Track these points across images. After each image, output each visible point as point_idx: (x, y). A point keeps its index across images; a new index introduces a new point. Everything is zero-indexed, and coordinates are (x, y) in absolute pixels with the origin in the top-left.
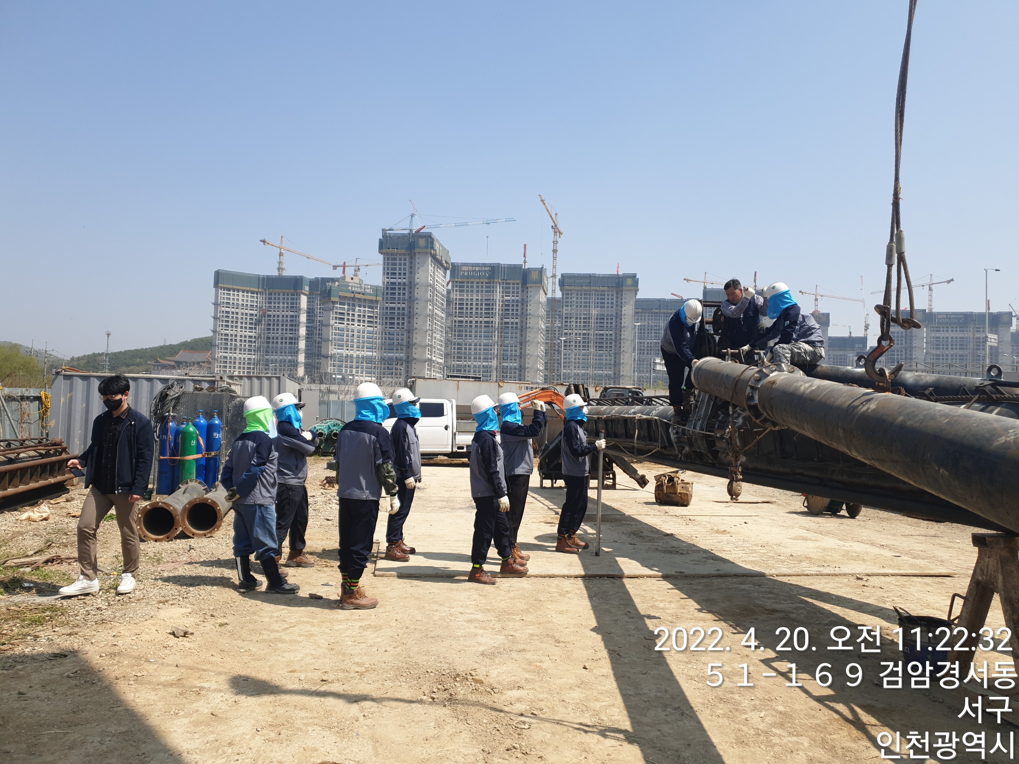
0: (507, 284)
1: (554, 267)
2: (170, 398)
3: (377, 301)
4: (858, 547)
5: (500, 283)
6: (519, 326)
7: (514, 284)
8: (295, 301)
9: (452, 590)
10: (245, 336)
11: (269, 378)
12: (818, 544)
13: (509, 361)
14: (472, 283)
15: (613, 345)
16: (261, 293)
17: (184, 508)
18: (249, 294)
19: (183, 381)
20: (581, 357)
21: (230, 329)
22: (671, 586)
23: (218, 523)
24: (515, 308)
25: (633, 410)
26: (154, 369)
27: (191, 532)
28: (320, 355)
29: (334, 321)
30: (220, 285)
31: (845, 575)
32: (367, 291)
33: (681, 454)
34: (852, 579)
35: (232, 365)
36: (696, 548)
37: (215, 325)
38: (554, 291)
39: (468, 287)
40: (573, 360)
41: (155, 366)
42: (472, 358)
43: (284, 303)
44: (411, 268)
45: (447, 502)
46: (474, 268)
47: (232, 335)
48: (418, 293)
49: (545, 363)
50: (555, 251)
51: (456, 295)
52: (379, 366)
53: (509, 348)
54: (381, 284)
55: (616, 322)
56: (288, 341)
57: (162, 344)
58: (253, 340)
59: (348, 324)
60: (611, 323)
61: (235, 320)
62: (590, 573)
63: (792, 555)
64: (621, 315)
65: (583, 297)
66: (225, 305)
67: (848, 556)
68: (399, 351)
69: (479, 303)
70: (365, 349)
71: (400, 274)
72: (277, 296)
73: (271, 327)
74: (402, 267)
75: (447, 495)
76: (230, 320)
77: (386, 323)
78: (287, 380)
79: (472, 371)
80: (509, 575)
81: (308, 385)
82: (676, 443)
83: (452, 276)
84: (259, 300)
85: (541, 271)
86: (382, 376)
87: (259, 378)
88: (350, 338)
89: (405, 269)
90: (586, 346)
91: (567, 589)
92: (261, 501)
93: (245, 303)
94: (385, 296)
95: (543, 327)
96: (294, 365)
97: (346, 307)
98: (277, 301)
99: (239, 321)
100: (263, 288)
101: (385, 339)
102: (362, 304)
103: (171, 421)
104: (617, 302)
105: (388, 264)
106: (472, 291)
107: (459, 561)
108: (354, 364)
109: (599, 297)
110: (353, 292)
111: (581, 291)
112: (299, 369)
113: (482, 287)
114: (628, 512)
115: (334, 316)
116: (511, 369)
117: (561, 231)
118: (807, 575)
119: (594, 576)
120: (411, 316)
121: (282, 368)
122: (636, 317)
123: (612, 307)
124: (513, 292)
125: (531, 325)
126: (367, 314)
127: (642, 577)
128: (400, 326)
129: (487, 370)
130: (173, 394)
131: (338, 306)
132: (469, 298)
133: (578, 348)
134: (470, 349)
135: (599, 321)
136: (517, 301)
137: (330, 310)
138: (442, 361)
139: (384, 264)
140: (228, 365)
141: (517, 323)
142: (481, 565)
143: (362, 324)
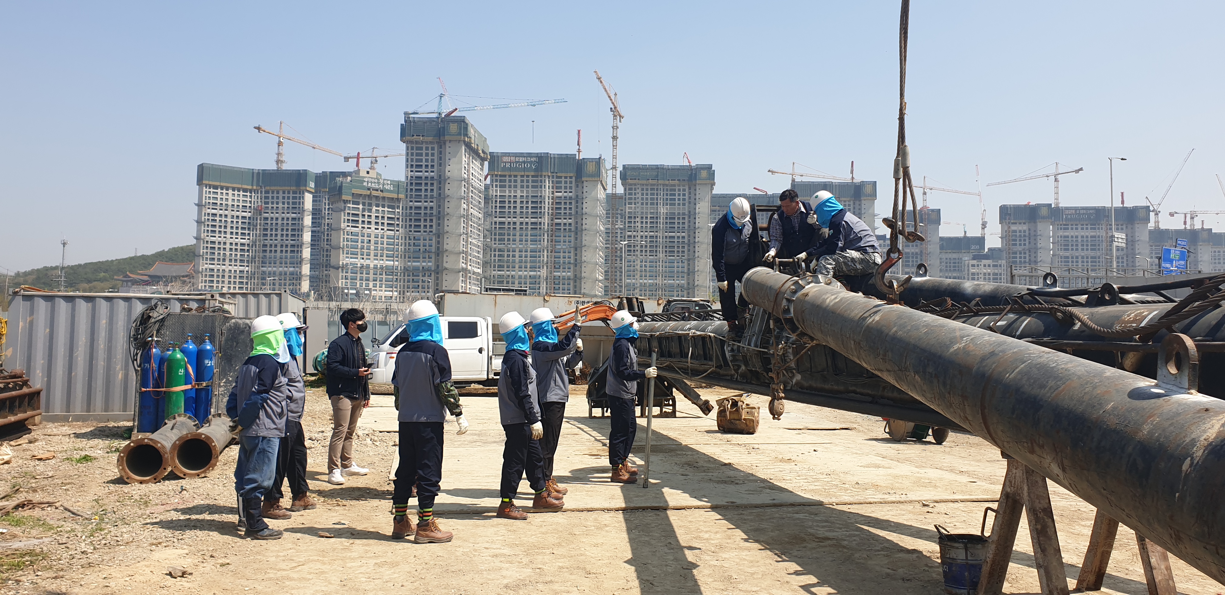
0: (558, 177)
1: (614, 157)
2: (153, 320)
3: (398, 200)
4: (933, 474)
5: (549, 177)
6: (573, 228)
7: (566, 177)
8: (298, 201)
9: (478, 526)
10: (236, 244)
11: (267, 295)
12: (889, 471)
13: (561, 270)
14: (516, 176)
15: (686, 250)
16: (256, 191)
17: (174, 444)
18: (241, 193)
19: (168, 300)
20: (648, 264)
21: (217, 235)
22: (720, 517)
23: (213, 461)
24: (568, 206)
25: (688, 326)
26: (122, 286)
27: (182, 472)
28: (328, 266)
29: (346, 224)
30: (204, 182)
31: (911, 502)
32: (387, 187)
33: (738, 373)
34: (918, 506)
35: (220, 279)
36: (754, 478)
37: (199, 231)
38: (614, 186)
39: (510, 181)
40: (638, 267)
41: (123, 281)
42: (517, 266)
43: (283, 203)
44: (440, 159)
45: (479, 435)
46: (517, 159)
47: (219, 243)
48: (450, 189)
49: (605, 272)
50: (615, 138)
51: (496, 191)
52: (402, 277)
53: (562, 254)
54: (403, 179)
55: (689, 222)
56: (289, 249)
57: (133, 255)
58: (246, 248)
59: (363, 228)
60: (683, 223)
61: (223, 224)
62: (632, 505)
63: (857, 483)
64: (695, 213)
65: (649, 192)
66: (211, 207)
67: (919, 483)
68: (427, 259)
69: (525, 200)
70: (385, 258)
71: (427, 166)
72: (275, 195)
73: (269, 232)
74: (430, 158)
75: (480, 428)
76: (218, 224)
77: (410, 226)
78: (290, 297)
79: (517, 282)
80: (543, 510)
81: (315, 303)
82: (731, 361)
83: (490, 168)
84: (254, 200)
85: (598, 162)
86: (406, 290)
87: (256, 295)
88: (365, 245)
89: (433, 161)
90: (654, 251)
91: (606, 522)
92: (263, 433)
93: (236, 204)
94: (409, 193)
95: (602, 228)
96: (297, 278)
97: (361, 206)
98: (275, 200)
99: (229, 225)
100: (258, 185)
101: (410, 245)
102: (381, 203)
103: (155, 348)
104: (690, 198)
105: (412, 154)
106: (515, 186)
107: (488, 497)
108: (371, 276)
109: (669, 192)
110: (369, 189)
111: (647, 185)
112: (303, 283)
113: (528, 181)
114: (685, 441)
115: (346, 218)
116: (564, 279)
117: (622, 114)
118: (871, 503)
119: (637, 509)
120: (440, 216)
121: (283, 282)
122: (713, 216)
123: (684, 204)
124: (566, 188)
125: (587, 227)
126: (386, 216)
127: (690, 508)
128: (428, 230)
129: (535, 281)
130: (156, 315)
131: (351, 206)
132: (512, 194)
133: (644, 254)
134: (514, 256)
135: (668, 221)
136: (571, 198)
137: (341, 210)
138: (479, 271)
139: (407, 154)
140: (215, 279)
141: (570, 224)
142: (510, 499)
143: (380, 227)
